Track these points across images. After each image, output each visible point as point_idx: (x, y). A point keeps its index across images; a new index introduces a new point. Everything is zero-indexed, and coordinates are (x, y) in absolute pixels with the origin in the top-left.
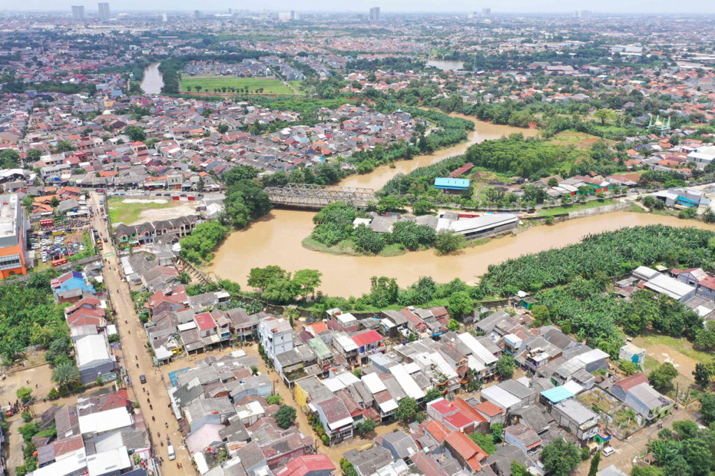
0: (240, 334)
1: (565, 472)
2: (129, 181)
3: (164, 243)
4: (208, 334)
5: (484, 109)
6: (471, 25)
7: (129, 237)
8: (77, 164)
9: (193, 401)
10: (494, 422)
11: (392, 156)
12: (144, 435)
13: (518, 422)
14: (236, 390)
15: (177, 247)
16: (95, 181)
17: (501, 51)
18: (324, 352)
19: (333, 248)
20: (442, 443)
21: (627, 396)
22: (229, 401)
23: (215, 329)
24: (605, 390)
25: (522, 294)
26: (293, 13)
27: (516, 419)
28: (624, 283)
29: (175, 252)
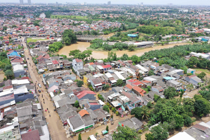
0: (66, 66)
1: (172, 96)
2: (33, 34)
3: (43, 46)
4: (56, 66)
5: (142, 21)
6: (137, 6)
7: (33, 45)
8: (18, 31)
9: (50, 79)
10: (148, 85)
11: (115, 31)
12: (33, 87)
13: (156, 85)
14: (64, 77)
15: (48, 47)
16: (23, 34)
17: (146, 11)
18: (93, 69)
19: (96, 49)
20: (131, 89)
21: (191, 80)
22: (62, 80)
23: (58, 64)
24: (183, 80)
25: (155, 58)
26: (85, 3)
27: (155, 84)
28: (187, 57)
29: (47, 49)
